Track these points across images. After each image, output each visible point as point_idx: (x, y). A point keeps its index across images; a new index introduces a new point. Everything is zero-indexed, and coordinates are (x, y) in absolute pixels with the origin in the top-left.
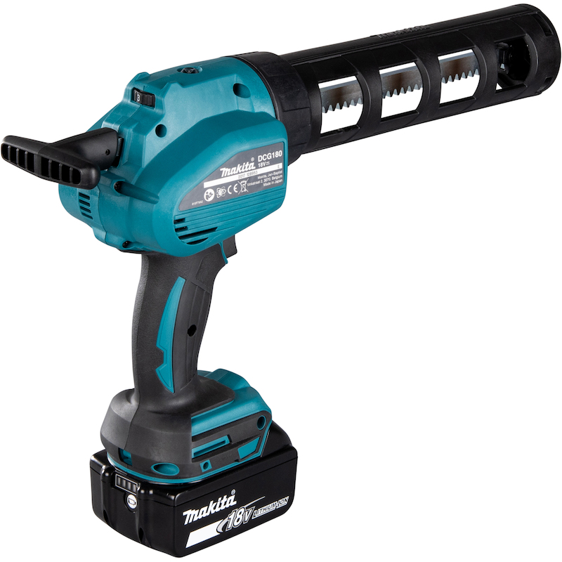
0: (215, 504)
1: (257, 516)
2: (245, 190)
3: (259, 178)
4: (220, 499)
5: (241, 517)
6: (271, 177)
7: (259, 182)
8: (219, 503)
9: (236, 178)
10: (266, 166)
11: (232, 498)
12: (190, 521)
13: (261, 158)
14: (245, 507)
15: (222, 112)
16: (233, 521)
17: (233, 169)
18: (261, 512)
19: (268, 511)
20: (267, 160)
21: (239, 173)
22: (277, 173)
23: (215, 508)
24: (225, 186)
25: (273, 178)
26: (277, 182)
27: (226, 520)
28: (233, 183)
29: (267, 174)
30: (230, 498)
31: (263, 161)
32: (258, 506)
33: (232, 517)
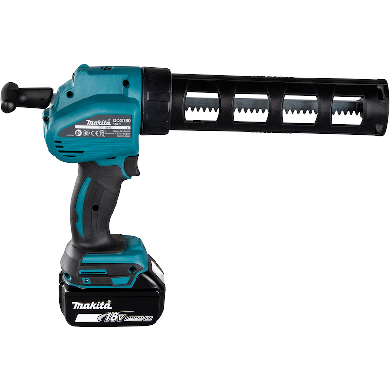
0: (95, 304)
1: (128, 320)
2: (103, 136)
3: (113, 131)
4: (99, 302)
5: (116, 317)
6: (122, 133)
7: (113, 133)
8: (98, 305)
9: (97, 127)
10: (118, 125)
11: (109, 305)
12: (78, 308)
13: (116, 120)
14: (119, 312)
15: (111, 93)
16: (110, 318)
17: (95, 122)
18: (131, 319)
19: (136, 320)
20: (119, 123)
21: (99, 125)
22: (126, 131)
23: (95, 306)
24: (90, 130)
25: (123, 133)
26: (127, 136)
27: (104, 316)
28: (95, 130)
29: (119, 130)
30: (106, 304)
31: (116, 122)
32: (129, 315)
33: (109, 315)
